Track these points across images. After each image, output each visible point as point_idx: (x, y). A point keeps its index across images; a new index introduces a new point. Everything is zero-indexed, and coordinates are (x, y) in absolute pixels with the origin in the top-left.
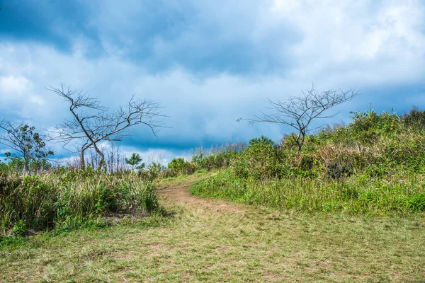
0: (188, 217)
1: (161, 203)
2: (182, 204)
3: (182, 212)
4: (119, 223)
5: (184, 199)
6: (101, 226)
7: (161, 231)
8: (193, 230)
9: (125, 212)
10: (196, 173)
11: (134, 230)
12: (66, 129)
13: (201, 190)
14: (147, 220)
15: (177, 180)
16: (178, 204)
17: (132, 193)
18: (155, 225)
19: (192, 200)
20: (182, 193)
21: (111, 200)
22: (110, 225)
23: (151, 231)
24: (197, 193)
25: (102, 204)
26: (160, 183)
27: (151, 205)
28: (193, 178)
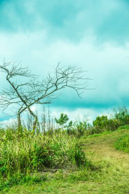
0: (114, 171)
1: (88, 157)
2: (108, 159)
3: (108, 166)
4: (52, 177)
5: (110, 153)
6: (37, 181)
7: (90, 185)
8: (120, 184)
9: (57, 167)
10: (119, 130)
11: (66, 184)
12: (4, 96)
13: (125, 145)
14: (77, 174)
15: (102, 136)
16: (104, 159)
17: (63, 150)
18: (84, 178)
19: (117, 154)
20: (108, 148)
21: (45, 157)
22: (45, 180)
23: (81, 184)
24: (121, 148)
25: (37, 160)
26: (87, 139)
27: (79, 160)
28: (116, 134)
